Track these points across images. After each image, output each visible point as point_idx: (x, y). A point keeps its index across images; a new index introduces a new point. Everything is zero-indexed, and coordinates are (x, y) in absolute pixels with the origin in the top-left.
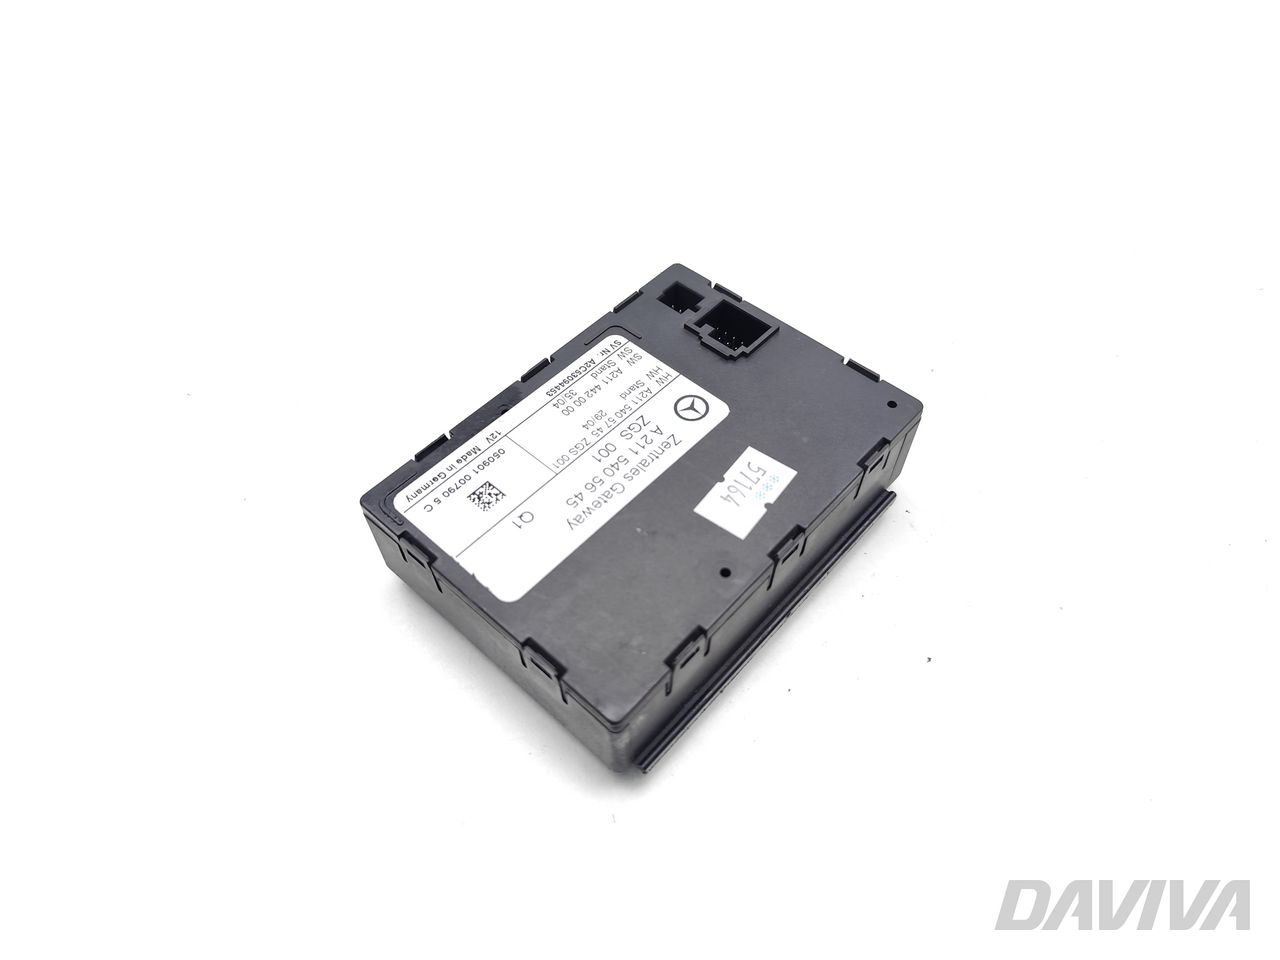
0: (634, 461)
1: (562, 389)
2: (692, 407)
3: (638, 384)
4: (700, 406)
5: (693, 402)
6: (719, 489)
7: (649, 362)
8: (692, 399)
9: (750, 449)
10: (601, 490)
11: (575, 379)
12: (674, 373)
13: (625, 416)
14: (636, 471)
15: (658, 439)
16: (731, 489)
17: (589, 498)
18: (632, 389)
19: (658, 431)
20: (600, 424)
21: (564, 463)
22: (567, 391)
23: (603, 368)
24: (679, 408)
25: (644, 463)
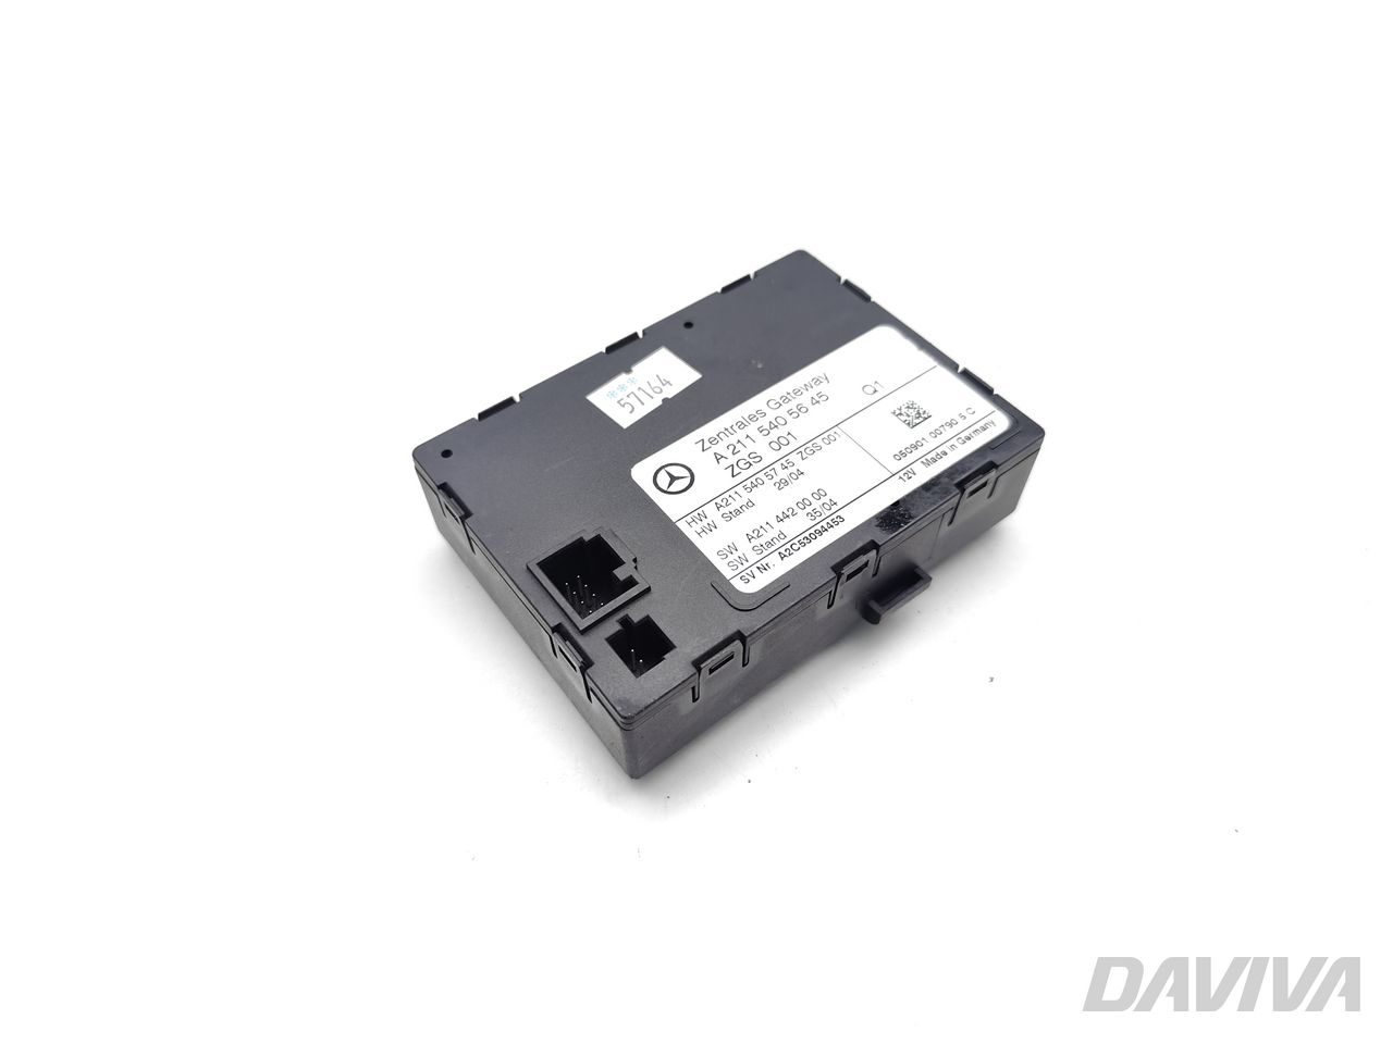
0: (752, 429)
1: (824, 524)
2: (673, 479)
3: (729, 517)
4: (663, 480)
5: (670, 485)
6: (670, 393)
7: (708, 546)
8: (669, 490)
9: (625, 427)
10: (792, 405)
11: (807, 534)
12: (682, 526)
13: (753, 479)
14: (752, 418)
15: (720, 448)
16: (658, 390)
17: (805, 399)
18: (738, 512)
19: (718, 458)
20: (783, 474)
21: (828, 436)
22: (818, 519)
23: (769, 544)
24: (688, 481)
25: (741, 425)
